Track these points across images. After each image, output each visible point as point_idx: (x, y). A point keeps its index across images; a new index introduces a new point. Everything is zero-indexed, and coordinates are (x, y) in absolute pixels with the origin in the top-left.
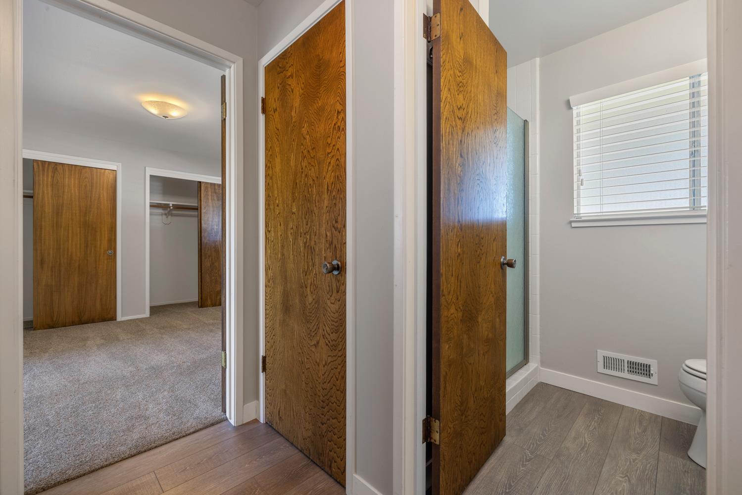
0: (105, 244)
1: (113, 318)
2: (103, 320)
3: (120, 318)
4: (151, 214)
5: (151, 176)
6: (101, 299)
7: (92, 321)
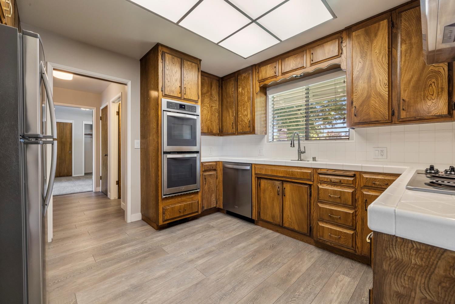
0: (68, 149)
1: (71, 175)
2: (67, 176)
3: (73, 175)
4: (85, 137)
5: (85, 124)
6: (67, 168)
7: (64, 176)
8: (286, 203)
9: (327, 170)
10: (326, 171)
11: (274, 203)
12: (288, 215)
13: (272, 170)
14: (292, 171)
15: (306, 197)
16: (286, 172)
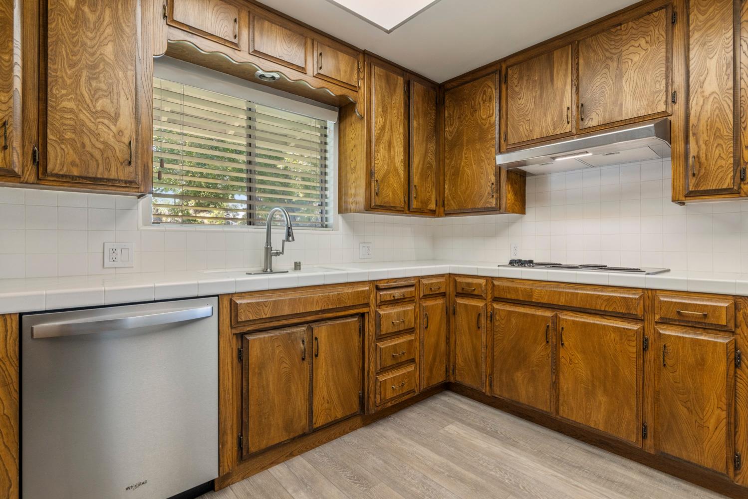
8: (320, 371)
9: (387, 281)
10: (386, 283)
11: (290, 387)
12: (323, 398)
13: (293, 302)
14: (339, 294)
15: (356, 339)
16: (326, 299)
